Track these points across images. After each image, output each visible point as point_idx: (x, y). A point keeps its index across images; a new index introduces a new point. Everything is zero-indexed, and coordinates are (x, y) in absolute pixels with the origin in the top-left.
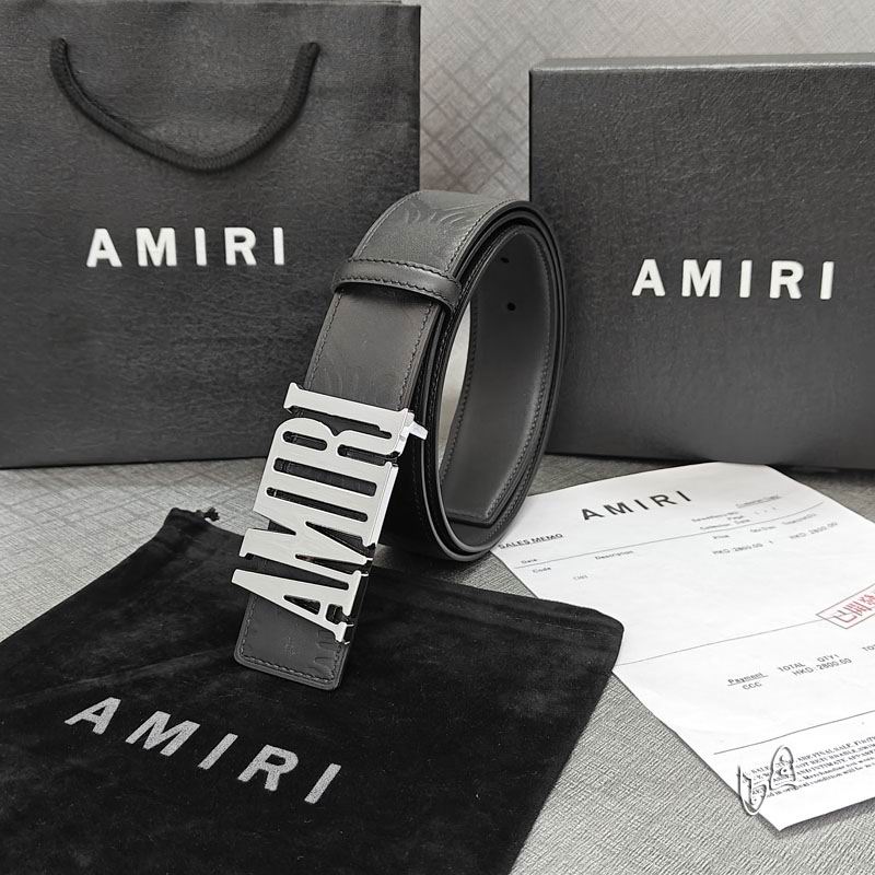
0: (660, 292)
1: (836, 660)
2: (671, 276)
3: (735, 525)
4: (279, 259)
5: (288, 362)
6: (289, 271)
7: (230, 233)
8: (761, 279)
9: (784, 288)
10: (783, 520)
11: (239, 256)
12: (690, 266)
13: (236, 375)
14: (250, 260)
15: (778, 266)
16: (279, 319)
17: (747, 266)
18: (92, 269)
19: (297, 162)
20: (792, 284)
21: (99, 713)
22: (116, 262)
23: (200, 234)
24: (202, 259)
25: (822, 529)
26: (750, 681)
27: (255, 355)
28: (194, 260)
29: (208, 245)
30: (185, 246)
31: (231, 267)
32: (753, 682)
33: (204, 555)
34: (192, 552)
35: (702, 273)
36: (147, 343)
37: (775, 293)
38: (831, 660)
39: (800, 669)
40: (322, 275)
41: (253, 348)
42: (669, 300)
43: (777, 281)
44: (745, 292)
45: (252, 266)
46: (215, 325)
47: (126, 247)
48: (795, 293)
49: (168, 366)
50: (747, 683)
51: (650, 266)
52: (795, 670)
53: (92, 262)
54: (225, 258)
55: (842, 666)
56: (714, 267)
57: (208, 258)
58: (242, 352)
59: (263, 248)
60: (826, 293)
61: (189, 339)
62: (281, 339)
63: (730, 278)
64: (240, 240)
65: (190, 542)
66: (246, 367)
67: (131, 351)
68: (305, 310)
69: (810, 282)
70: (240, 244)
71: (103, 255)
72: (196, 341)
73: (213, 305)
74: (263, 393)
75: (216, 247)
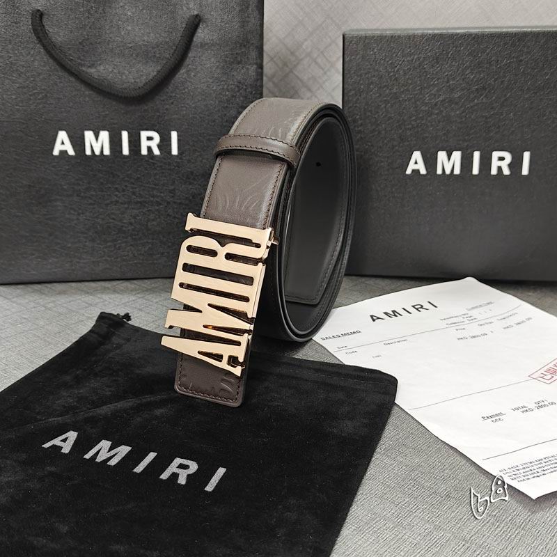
0: (423, 171)
1: (546, 403)
2: (430, 162)
3: (468, 322)
4: (175, 151)
5: (180, 217)
6: (181, 159)
7: (144, 134)
8: (486, 162)
9: (500, 168)
10: (497, 318)
11: (149, 149)
12: (442, 155)
13: (147, 225)
14: (156, 152)
15: (496, 155)
16: (174, 190)
17: (477, 155)
18: (56, 156)
19: (186, 90)
20: (505, 165)
21: (64, 441)
22: (71, 152)
23: (125, 135)
24: (126, 151)
25: (523, 322)
26: (496, 417)
27: (159, 212)
28: (121, 151)
29: (130, 142)
30: (115, 142)
31: (144, 156)
32: (497, 418)
33: (123, 342)
34: (115, 340)
35: (449, 159)
36: (91, 204)
37: (494, 171)
38: (543, 404)
39: (526, 410)
40: (201, 162)
41: (157, 208)
42: (429, 176)
43: (495, 164)
44: (476, 171)
45: (157, 156)
46: (134, 193)
47: (78, 142)
48: (506, 171)
49: (103, 219)
50: (494, 419)
51: (417, 155)
52: (522, 410)
53: (56, 152)
54: (140, 151)
55: (550, 406)
56: (457, 155)
57: (130, 150)
58: (150, 210)
59: (165, 144)
60: (525, 171)
61: (117, 202)
62: (175, 203)
63: (467, 162)
64: (150, 139)
65: (113, 334)
66: (153, 220)
67: (80, 209)
68: (190, 184)
69: (516, 165)
70: (150, 141)
71: (63, 148)
72: (122, 203)
73: (132, 180)
74: (164, 237)
75: (135, 143)
